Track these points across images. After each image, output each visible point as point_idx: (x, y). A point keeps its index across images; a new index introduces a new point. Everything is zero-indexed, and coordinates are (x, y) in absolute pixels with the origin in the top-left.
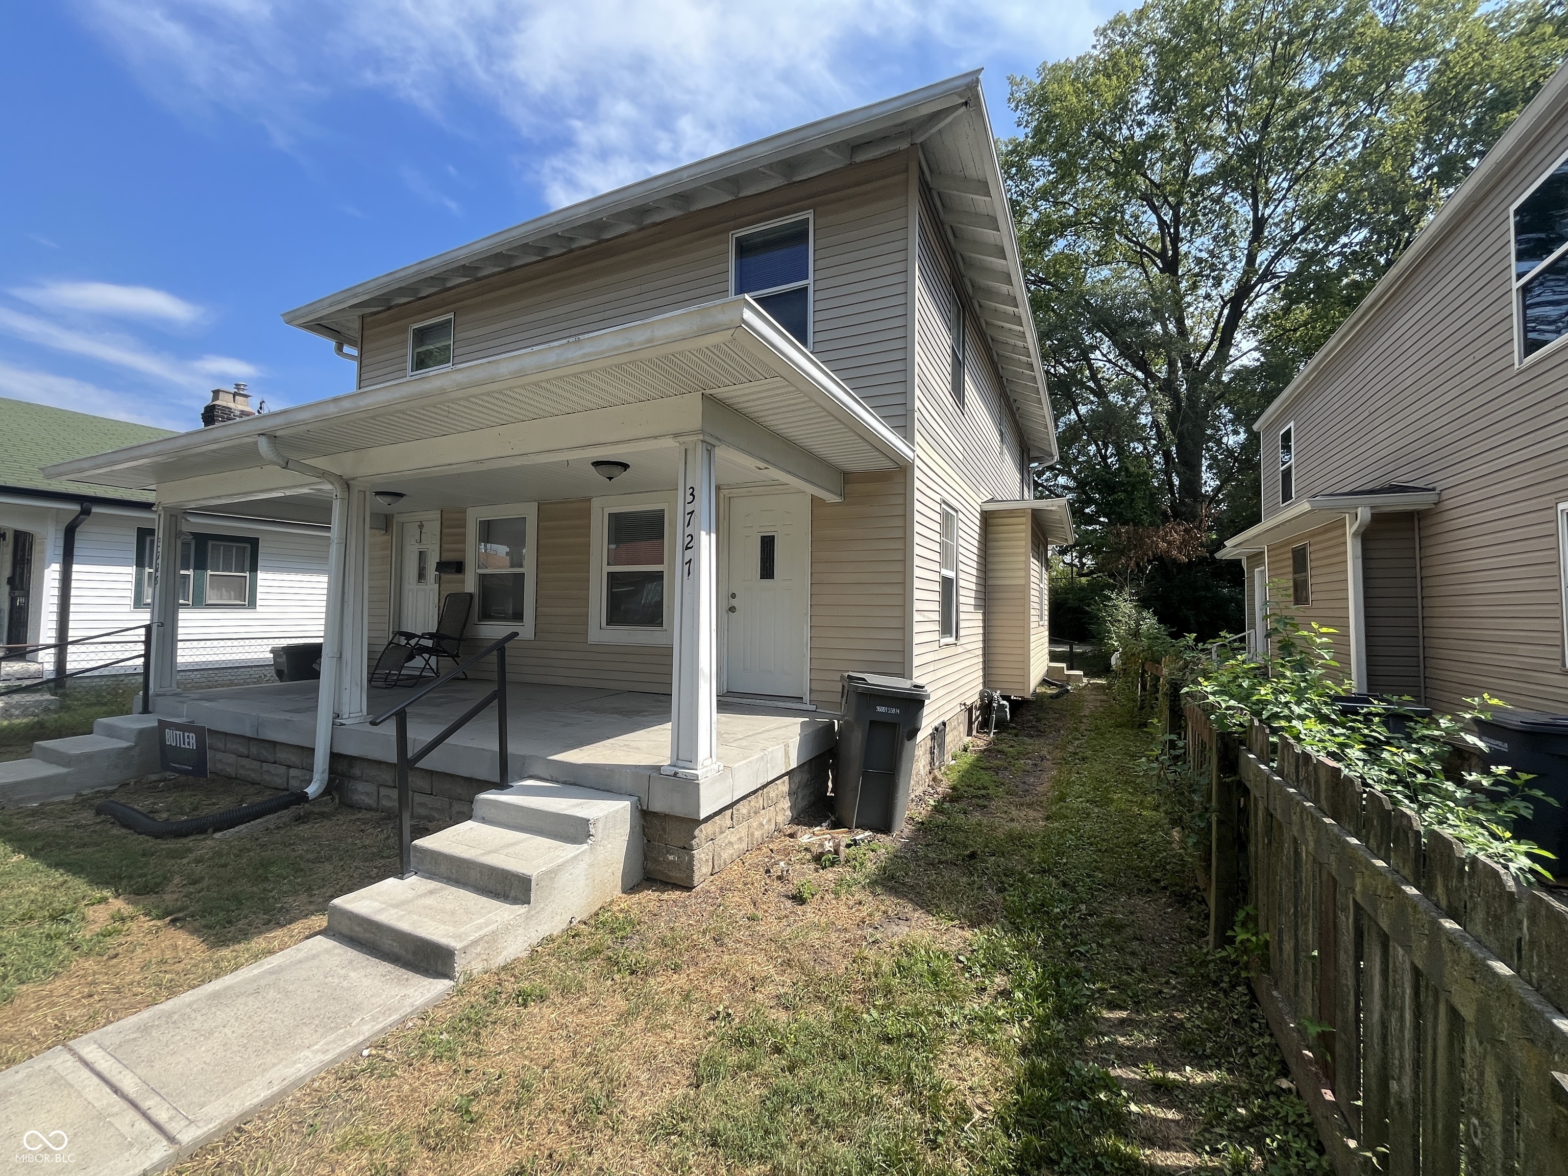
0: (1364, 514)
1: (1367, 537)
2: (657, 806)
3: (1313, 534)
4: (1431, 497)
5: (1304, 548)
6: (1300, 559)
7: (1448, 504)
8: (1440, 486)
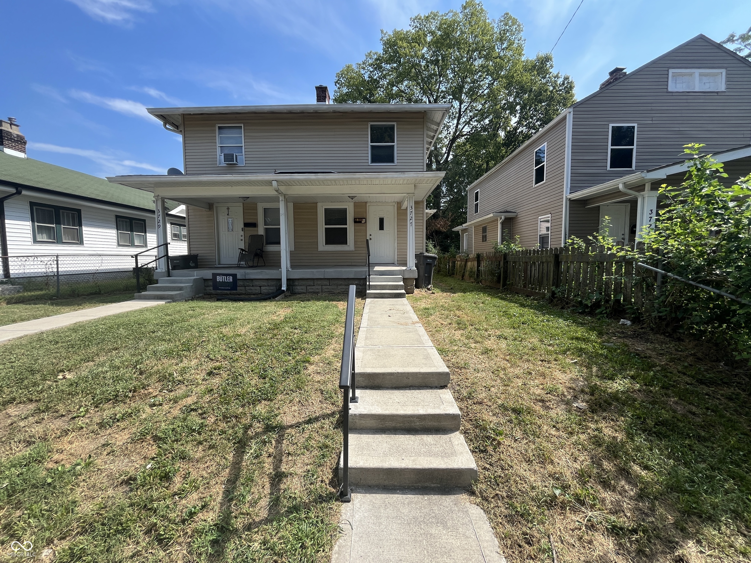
0: (503, 218)
1: (502, 223)
2: (406, 277)
3: (489, 223)
4: (515, 214)
5: (486, 227)
6: (484, 230)
7: (519, 216)
8: (517, 212)
